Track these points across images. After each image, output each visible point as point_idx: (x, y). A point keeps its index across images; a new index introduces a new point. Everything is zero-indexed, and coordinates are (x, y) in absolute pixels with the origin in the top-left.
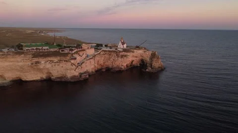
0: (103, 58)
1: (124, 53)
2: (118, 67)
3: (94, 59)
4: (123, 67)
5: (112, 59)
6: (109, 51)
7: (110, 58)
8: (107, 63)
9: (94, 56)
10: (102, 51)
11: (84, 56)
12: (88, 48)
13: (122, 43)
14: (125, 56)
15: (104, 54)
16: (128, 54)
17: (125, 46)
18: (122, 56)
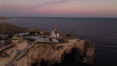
0: (37, 52)
1: (59, 44)
2: (54, 59)
3: (28, 55)
4: (59, 59)
5: (47, 52)
6: (44, 43)
7: (45, 51)
8: (42, 56)
9: (27, 51)
10: (36, 43)
11: (14, 54)
12: (20, 42)
13: (55, 32)
14: (61, 47)
15: (38, 47)
16: (64, 44)
17: (58, 35)
18: (58, 48)
